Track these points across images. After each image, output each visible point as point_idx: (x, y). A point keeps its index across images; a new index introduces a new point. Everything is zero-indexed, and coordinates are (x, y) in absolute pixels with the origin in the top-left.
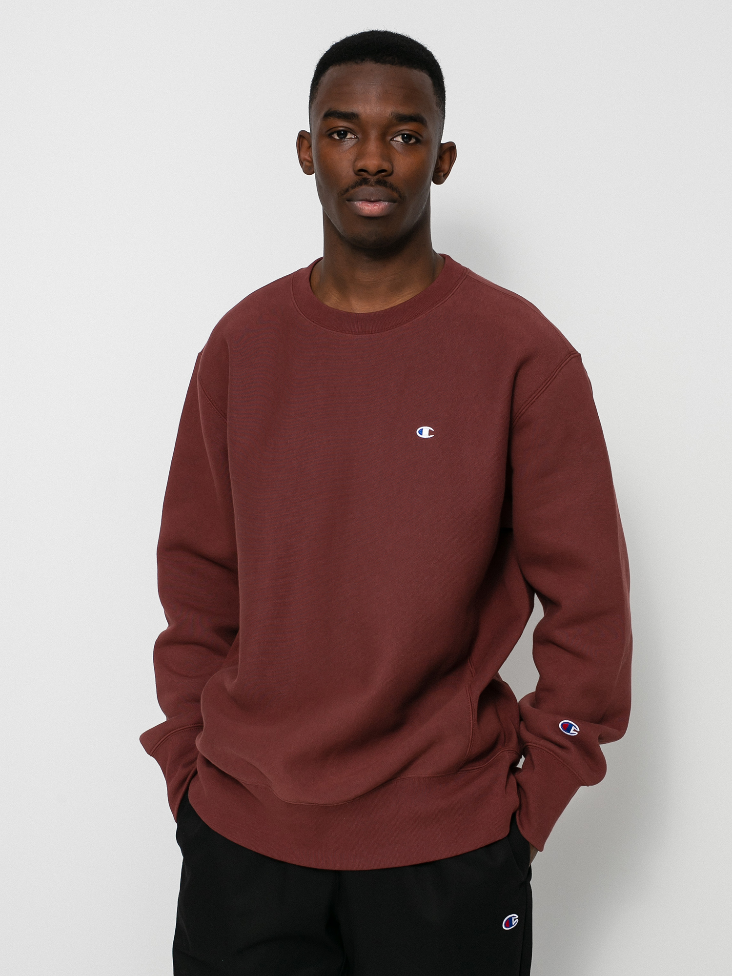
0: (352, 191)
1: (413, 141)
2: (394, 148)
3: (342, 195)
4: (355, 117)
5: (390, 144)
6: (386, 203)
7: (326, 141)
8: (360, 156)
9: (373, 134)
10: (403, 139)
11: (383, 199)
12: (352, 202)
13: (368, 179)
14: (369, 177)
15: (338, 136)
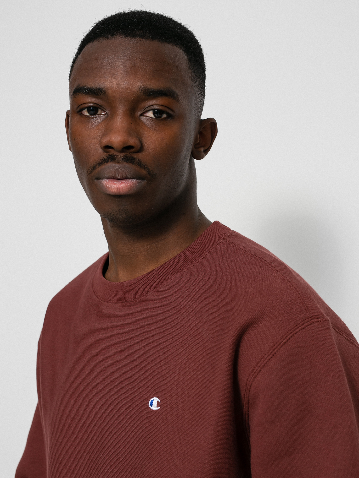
0: (98, 169)
1: (164, 116)
2: (144, 124)
3: (91, 172)
4: (102, 92)
5: (140, 120)
6: (135, 180)
7: (77, 117)
8: (107, 131)
9: (121, 110)
10: (154, 114)
11: (129, 176)
12: (100, 180)
13: (115, 156)
14: (115, 153)
15: (89, 113)
